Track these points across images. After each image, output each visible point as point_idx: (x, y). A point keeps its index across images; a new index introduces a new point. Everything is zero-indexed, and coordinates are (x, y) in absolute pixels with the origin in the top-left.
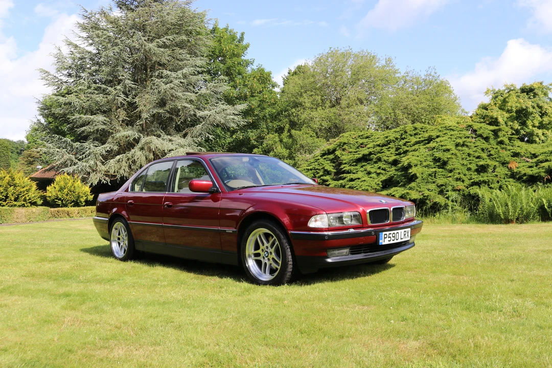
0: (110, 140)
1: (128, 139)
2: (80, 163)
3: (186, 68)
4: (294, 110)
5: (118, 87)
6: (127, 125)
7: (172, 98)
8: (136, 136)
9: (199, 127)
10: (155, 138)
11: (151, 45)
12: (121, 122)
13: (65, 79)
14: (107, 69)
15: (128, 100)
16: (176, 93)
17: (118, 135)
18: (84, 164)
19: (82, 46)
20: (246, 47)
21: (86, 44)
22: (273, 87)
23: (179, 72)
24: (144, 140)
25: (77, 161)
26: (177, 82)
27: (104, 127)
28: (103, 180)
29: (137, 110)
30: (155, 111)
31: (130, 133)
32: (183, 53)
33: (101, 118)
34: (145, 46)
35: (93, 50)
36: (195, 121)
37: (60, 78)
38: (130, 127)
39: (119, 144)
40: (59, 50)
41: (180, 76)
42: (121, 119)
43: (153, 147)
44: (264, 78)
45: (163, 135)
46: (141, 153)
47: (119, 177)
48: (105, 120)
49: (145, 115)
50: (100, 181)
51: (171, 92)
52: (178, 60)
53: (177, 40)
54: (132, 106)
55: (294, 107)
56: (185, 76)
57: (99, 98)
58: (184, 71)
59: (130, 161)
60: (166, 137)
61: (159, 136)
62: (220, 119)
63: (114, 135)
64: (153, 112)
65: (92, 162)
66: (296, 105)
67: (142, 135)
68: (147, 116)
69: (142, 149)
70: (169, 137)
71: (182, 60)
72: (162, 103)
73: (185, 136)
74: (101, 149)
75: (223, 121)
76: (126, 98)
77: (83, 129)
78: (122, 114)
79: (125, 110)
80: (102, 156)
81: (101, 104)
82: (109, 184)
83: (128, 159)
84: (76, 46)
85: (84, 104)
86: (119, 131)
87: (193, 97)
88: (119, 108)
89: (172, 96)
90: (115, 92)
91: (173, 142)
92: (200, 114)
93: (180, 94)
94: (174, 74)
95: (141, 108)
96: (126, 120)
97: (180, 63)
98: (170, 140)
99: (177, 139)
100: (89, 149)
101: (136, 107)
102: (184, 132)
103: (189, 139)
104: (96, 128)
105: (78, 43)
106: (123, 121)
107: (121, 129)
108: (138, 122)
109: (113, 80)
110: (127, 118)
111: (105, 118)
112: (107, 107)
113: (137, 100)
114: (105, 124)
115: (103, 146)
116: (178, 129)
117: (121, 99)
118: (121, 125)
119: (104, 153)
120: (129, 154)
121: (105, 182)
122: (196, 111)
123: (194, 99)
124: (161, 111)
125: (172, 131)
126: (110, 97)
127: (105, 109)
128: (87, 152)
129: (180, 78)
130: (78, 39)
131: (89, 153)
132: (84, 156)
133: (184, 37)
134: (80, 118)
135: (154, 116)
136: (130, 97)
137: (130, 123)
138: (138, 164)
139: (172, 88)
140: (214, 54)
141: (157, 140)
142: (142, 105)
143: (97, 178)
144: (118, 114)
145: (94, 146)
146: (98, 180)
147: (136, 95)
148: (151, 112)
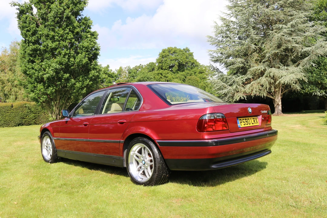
0: (248, 73)
1: (259, 71)
3: (293, 21)
6: (260, 62)
7: (285, 42)
8: (263, 69)
9: (307, 59)
12: (254, 61)
13: (220, 39)
14: (242, 30)
16: (287, 38)
17: (251, 69)
19: (227, 19)
21: (230, 17)
23: (289, 24)
24: (269, 70)
26: (285, 30)
27: (243, 65)
28: (242, 97)
29: (264, 52)
30: (273, 52)
31: (261, 67)
33: (239, 60)
35: (234, 19)
36: (304, 55)
37: (218, 39)
39: (254, 74)
40: (216, 23)
41: (289, 26)
42: (254, 59)
43: (272, 75)
45: (282, 67)
46: (265, 79)
47: (253, 95)
49: (267, 55)
50: (240, 98)
51: (284, 38)
52: (289, 16)
54: (261, 50)
56: (292, 26)
57: (238, 48)
58: (292, 23)
60: (283, 68)
61: (279, 68)
65: (234, 87)
67: (267, 68)
69: (267, 77)
70: (286, 67)
71: (291, 16)
72: (279, 46)
73: (298, 66)
75: (322, 53)
78: (256, 56)
79: (258, 53)
80: (243, 83)
81: (240, 51)
82: (246, 99)
83: (258, 84)
84: (225, 19)
86: (252, 67)
87: (300, 39)
88: (254, 52)
89: (285, 40)
93: (290, 39)
94: (284, 26)
95: (266, 51)
96: (258, 59)
97: (289, 18)
98: (286, 70)
99: (292, 68)
100: (233, 79)
101: (264, 50)
102: (297, 63)
103: (300, 67)
104: (238, 66)
105: (225, 17)
106: (256, 60)
107: (255, 65)
108: (264, 60)
111: (242, 60)
112: (244, 53)
114: (243, 63)
115: (241, 77)
116: (294, 62)
117: (253, 46)
118: (256, 63)
119: (244, 81)
120: (258, 80)
121: (243, 98)
122: (303, 48)
123: (301, 41)
125: (290, 63)
127: (242, 54)
129: (289, 28)
130: (224, 15)
131: (233, 82)
132: (230, 84)
135: (276, 55)
136: (260, 45)
138: (265, 86)
139: (284, 36)
141: (276, 71)
142: (267, 48)
143: (239, 96)
144: (253, 56)
145: (236, 77)
146: (239, 98)
147: (263, 43)
148: (271, 53)
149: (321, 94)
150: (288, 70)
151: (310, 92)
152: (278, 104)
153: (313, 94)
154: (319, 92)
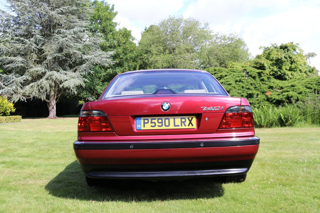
0: (27, 73)
1: (38, 72)
2: (6, 88)
4: (145, 55)
5: (32, 39)
7: (67, 47)
8: (43, 71)
9: (84, 66)
10: (56, 72)
11: (53, 13)
12: (33, 62)
14: (24, 27)
15: (38, 47)
16: (69, 44)
17: (31, 70)
18: (9, 88)
19: (7, 12)
20: (115, 14)
21: (10, 11)
22: (133, 40)
23: (71, 30)
24: (48, 73)
25: (4, 86)
26: (70, 36)
27: (22, 65)
28: (22, 99)
29: (44, 54)
30: (56, 55)
31: (39, 69)
32: (75, 18)
33: (20, 59)
34: (49, 13)
35: (15, 14)
36: (82, 62)
38: (40, 65)
39: (32, 76)
41: (72, 33)
42: (33, 60)
43: (54, 78)
44: (126, 34)
45: (61, 70)
46: (46, 82)
47: (32, 97)
48: (23, 60)
49: (49, 58)
50: (20, 99)
51: (66, 43)
52: (71, 22)
53: (71, 9)
54: (41, 51)
55: (146, 53)
56: (75, 33)
57: (19, 46)
58: (75, 29)
59: (39, 87)
60: (63, 71)
61: (58, 71)
62: (97, 60)
63: (29, 70)
64: (54, 56)
65: (14, 87)
66: (147, 52)
67: (47, 70)
68: (51, 58)
69: (47, 79)
70: (65, 72)
71: (73, 22)
72: (61, 50)
73: (75, 71)
74: (21, 79)
75: (99, 62)
76: (36, 46)
77: (8, 66)
78: (35, 57)
79: (36, 54)
80: (21, 83)
81: (20, 50)
82: (26, 101)
83: (38, 86)
85: (9, 50)
86: (31, 68)
87: (80, 46)
88: (32, 52)
89: (67, 45)
90: (30, 42)
91: (67, 75)
92: (85, 57)
93: (72, 44)
94: (68, 32)
95: (47, 53)
96: (36, 60)
97: (72, 24)
98: (66, 74)
99: (70, 73)
100: (13, 78)
101: (43, 52)
102: (74, 69)
103: (78, 73)
104: (17, 65)
105: (5, 10)
106: (35, 61)
107: (33, 66)
108: (45, 62)
109: (29, 35)
110: (37, 59)
111: (23, 59)
113: (44, 47)
114: (22, 63)
115: (22, 77)
116: (71, 67)
118: (34, 63)
119: (22, 81)
120: (39, 82)
121: (22, 100)
122: (83, 55)
123: (81, 48)
124: (60, 55)
125: (67, 68)
126: (26, 46)
127: (23, 53)
128: (11, 81)
130: (4, 7)
131: (12, 82)
132: (9, 84)
133: (75, 8)
134: (6, 58)
135: (55, 58)
136: (40, 45)
137: (39, 62)
138: (44, 89)
139: (67, 41)
140: (95, 18)
141: (57, 74)
142: (47, 51)
143: (17, 98)
144: (32, 56)
145: (16, 77)
146: (18, 99)
147: (43, 45)
148: (53, 56)
149: (92, 99)
150: (67, 74)
151: (84, 97)
152: (53, 108)
153: (87, 99)
154: (91, 97)
